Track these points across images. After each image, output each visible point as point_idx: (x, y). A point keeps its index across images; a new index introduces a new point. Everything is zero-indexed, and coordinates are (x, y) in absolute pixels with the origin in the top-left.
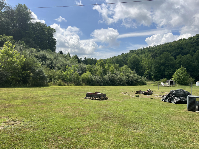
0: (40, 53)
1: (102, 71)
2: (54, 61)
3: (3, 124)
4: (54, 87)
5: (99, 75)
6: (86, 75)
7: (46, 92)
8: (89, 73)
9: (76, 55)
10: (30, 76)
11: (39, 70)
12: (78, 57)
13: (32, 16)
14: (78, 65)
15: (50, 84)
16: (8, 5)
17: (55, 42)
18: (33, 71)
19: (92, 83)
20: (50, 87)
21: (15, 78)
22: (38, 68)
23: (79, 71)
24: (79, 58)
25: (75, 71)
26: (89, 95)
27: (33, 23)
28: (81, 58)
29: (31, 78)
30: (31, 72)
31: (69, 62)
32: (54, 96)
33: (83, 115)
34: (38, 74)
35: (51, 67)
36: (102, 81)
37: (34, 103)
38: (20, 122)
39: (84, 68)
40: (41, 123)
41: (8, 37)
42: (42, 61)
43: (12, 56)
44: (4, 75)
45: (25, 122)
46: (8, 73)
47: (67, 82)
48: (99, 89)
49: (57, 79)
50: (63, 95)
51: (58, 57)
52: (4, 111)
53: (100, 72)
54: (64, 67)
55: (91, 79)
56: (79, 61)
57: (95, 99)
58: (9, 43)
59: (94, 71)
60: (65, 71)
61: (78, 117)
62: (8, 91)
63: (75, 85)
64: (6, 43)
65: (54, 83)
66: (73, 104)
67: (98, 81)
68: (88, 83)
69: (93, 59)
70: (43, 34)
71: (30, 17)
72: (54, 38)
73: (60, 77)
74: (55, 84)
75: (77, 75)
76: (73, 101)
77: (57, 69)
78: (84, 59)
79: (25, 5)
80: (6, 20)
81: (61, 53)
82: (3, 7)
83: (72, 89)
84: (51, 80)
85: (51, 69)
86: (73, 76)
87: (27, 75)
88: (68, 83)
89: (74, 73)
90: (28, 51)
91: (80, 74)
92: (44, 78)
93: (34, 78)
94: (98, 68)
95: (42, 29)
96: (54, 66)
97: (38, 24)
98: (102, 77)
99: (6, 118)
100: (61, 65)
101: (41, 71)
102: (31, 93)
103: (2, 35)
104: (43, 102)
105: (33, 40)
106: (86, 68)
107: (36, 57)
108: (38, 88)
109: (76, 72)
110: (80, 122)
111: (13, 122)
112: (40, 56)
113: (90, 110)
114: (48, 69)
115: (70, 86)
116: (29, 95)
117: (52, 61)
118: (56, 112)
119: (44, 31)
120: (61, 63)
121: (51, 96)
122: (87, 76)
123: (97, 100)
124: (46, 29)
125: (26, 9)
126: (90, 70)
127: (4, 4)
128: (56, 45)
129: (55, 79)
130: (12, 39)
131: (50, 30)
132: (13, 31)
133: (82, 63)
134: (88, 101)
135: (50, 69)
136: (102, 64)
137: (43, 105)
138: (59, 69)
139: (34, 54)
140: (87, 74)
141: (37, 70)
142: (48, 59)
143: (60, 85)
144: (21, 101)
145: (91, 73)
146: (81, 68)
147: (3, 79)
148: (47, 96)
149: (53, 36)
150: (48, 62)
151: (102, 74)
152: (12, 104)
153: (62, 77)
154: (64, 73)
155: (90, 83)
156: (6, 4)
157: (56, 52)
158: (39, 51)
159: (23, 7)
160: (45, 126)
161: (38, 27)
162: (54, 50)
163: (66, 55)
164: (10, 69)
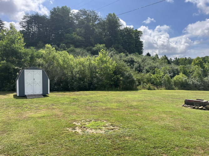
0: (128, 58)
1: (200, 72)
2: (142, 65)
3: (104, 127)
4: (144, 90)
5: (197, 77)
6: (178, 77)
7: (136, 96)
8: (183, 75)
9: (165, 56)
10: (120, 80)
11: (129, 74)
12: (167, 57)
13: (121, 23)
14: (168, 67)
15: (139, 87)
16: (100, 17)
17: (142, 44)
18: (123, 75)
19: (188, 87)
20: (139, 91)
21: (108, 82)
22: (127, 72)
23: (170, 74)
24: (169, 58)
25: (165, 73)
26: (189, 103)
27: (121, 29)
28: (171, 59)
29: (122, 82)
30: (121, 77)
31: (158, 64)
32: (146, 101)
33: (187, 128)
34: (128, 78)
35: (139, 70)
36: (201, 84)
37: (128, 107)
38: (118, 128)
39: (176, 69)
40: (139, 132)
41: (102, 46)
42: (130, 65)
43: (106, 62)
44: (100, 79)
45: (123, 128)
46: (103, 77)
47: (157, 85)
48: (199, 94)
49: (146, 83)
50: (155, 100)
51: (145, 59)
52: (103, 114)
53: (198, 73)
54: (153, 70)
55: (186, 82)
56: (169, 62)
57: (198, 108)
58: (103, 51)
59: (190, 72)
60: (154, 74)
61: (181, 131)
62: (104, 94)
63: (166, 89)
64: (101, 51)
65: (143, 86)
66: (170, 112)
67: (195, 85)
68: (181, 87)
69: (186, 58)
70: (130, 39)
71: (118, 24)
72: (141, 40)
73: (149, 81)
74: (144, 88)
75: (168, 78)
76: (168, 108)
77: (145, 72)
78: (174, 60)
79: (114, 14)
80: (99, 30)
81: (148, 55)
82: (96, 20)
83: (164, 93)
84: (140, 83)
85: (140, 72)
86: (164, 78)
87: (118, 79)
88: (158, 87)
89: (164, 75)
90: (118, 57)
91: (172, 77)
92: (133, 82)
93: (124, 82)
94: (195, 69)
95: (129, 33)
96: (142, 70)
97: (126, 29)
98: (201, 79)
99: (105, 122)
100: (150, 68)
101: (130, 75)
102: (122, 97)
103: (97, 44)
104: (136, 107)
105: (122, 46)
106: (179, 69)
107: (125, 61)
108: (128, 92)
109: (167, 74)
110: (186, 138)
111: (112, 127)
112: (128, 60)
113: (195, 122)
114: (137, 72)
115: (161, 90)
116: (121, 99)
117: (140, 65)
118: (152, 121)
119: (131, 35)
120: (149, 66)
121: (142, 101)
122: (180, 78)
123: (201, 109)
124: (133, 32)
125: (115, 17)
126: (184, 72)
127: (97, 17)
128: (143, 48)
129: (143, 83)
130: (104, 47)
131: (137, 33)
132: (105, 40)
133: (172, 64)
134: (188, 110)
135: (138, 73)
136: (200, 64)
137: (136, 111)
138: (148, 72)
139: (122, 58)
140: (181, 77)
141: (127, 74)
142: (136, 63)
143: (149, 89)
144: (116, 104)
145: (186, 75)
146: (173, 70)
147: (99, 83)
148: (139, 101)
149: (139, 39)
150: (136, 65)
151: (200, 75)
152: (108, 107)
153: (151, 81)
154: (153, 76)
155: (185, 87)
156: (98, 17)
157: (143, 54)
158: (127, 55)
159: (113, 16)
160: (144, 136)
161: (126, 32)
162: (140, 53)
163: (154, 56)
164: (104, 74)
